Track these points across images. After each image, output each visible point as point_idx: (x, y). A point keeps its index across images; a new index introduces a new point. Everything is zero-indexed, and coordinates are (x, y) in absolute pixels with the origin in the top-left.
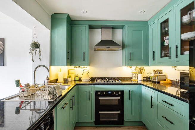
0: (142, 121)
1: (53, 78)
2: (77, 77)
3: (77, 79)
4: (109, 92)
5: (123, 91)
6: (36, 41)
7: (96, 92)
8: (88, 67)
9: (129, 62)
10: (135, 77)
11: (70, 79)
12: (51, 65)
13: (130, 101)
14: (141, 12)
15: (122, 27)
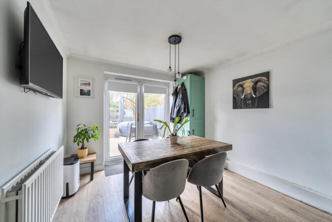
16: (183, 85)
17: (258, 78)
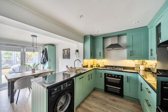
0: (139, 99)
1: (85, 65)
2: (98, 64)
3: (98, 66)
4: (113, 75)
5: (123, 76)
6: (77, 49)
7: (105, 74)
8: (104, 60)
9: (130, 57)
10: (137, 67)
11: (94, 66)
12: (84, 59)
13: (128, 83)
14: (136, 23)
15: (125, 34)
16: (46, 49)
17: (68, 50)
